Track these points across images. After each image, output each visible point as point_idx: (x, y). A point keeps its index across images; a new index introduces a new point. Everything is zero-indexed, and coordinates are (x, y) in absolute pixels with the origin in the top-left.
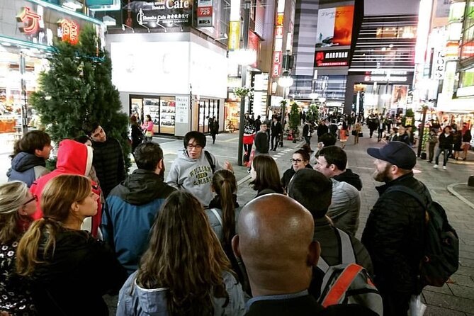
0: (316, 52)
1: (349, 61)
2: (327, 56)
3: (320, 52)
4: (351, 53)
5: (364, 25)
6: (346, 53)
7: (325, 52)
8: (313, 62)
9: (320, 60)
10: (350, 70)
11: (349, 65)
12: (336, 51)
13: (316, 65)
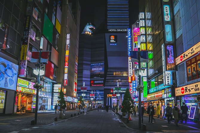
0: (91, 81)
1: (104, 84)
2: (95, 82)
3: (92, 80)
4: (105, 81)
5: (109, 70)
6: (103, 81)
7: (94, 81)
8: (90, 84)
9: (92, 83)
10: (105, 88)
11: (104, 85)
12: (98, 80)
13: (91, 86)
